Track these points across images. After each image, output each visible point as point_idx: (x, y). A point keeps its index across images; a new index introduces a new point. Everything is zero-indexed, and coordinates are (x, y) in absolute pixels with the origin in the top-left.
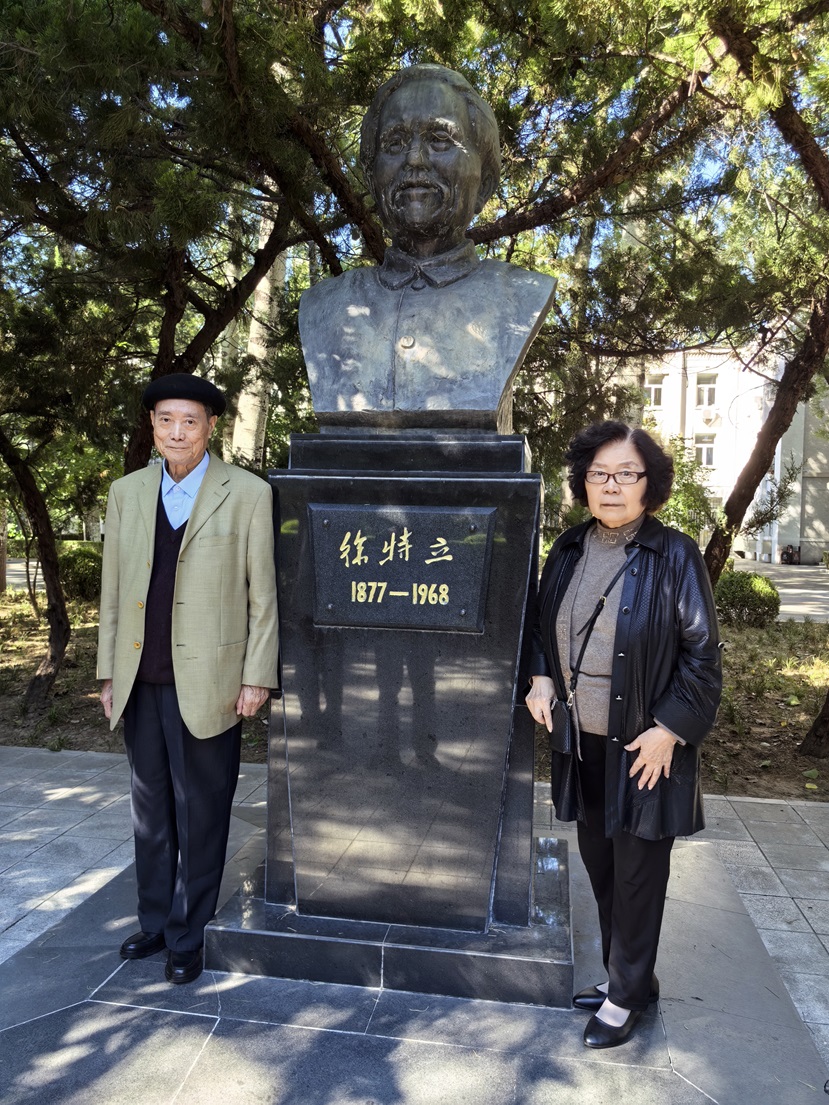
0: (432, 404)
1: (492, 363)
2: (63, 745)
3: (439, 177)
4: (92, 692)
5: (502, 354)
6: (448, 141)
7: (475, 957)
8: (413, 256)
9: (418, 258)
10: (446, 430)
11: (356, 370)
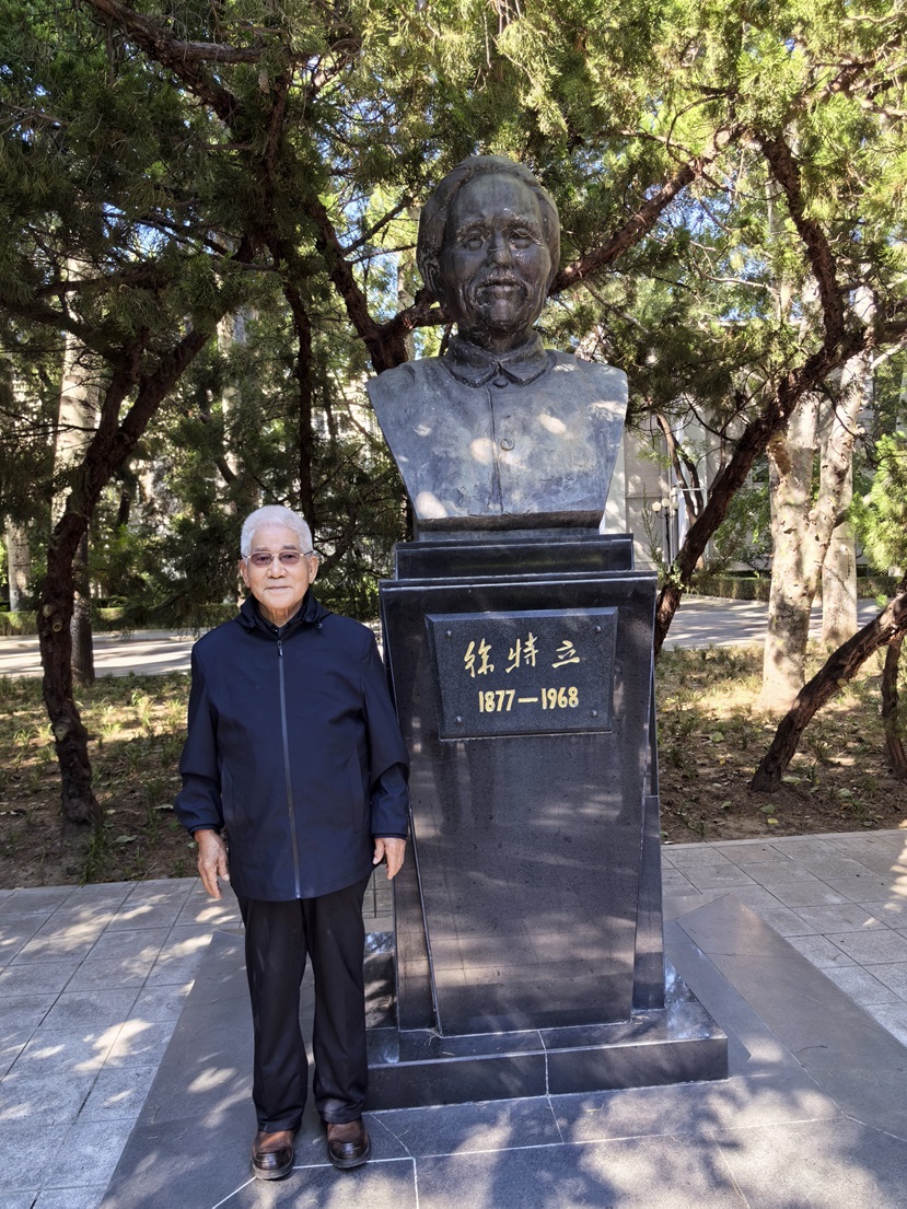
5: (602, 453)
6: (529, 238)
10: (549, 530)
11: (457, 474)
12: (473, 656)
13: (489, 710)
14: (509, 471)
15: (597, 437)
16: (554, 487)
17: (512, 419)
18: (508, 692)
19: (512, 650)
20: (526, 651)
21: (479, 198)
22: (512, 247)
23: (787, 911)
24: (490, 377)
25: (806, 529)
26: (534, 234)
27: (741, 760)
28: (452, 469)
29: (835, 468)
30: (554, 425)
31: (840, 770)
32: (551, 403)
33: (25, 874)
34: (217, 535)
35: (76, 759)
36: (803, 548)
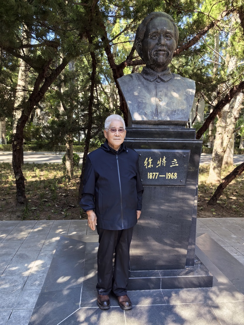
1: (186, 107)
3: (168, 48)
10: (171, 126)
11: (145, 107)
12: (147, 162)
13: (151, 178)
14: (161, 107)
15: (187, 99)
16: (174, 113)
17: (162, 92)
18: (156, 173)
19: (158, 161)
20: (163, 161)
21: (157, 24)
22: (166, 40)
23: (221, 239)
24: (156, 79)
25: (225, 134)
26: (172, 36)
27: (205, 196)
28: (144, 106)
29: (235, 117)
30: (175, 95)
31: (232, 200)
32: (174, 88)
33: (6, 217)
34: (63, 124)
35: (21, 185)
36: (223, 139)
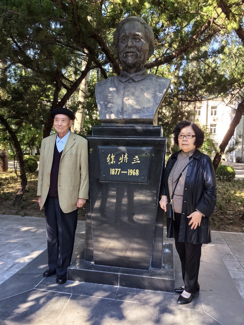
0: (134, 117)
1: (152, 105)
2: (25, 215)
3: (136, 50)
4: (33, 199)
5: (155, 102)
6: (139, 39)
7: (146, 277)
8: (129, 73)
9: (130, 74)
10: (138, 124)
11: (112, 106)
12: (110, 158)
13: (113, 174)
14: (126, 106)
15: (155, 97)
16: (139, 111)
17: (130, 91)
18: (119, 169)
19: (120, 157)
20: (124, 158)
21: (126, 28)
24: (128, 80)
